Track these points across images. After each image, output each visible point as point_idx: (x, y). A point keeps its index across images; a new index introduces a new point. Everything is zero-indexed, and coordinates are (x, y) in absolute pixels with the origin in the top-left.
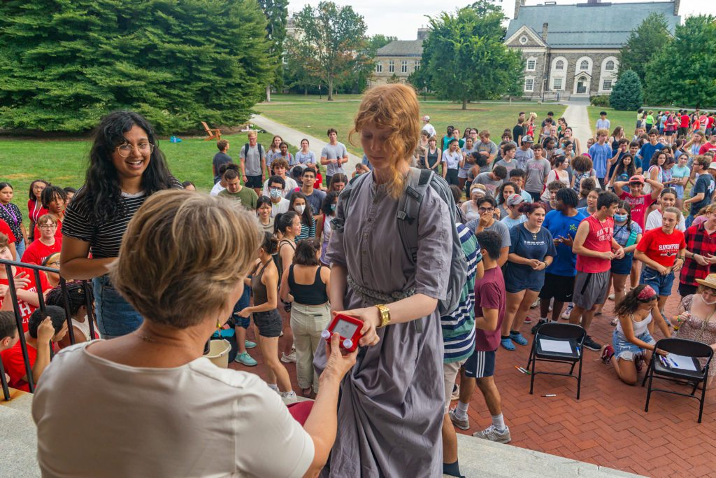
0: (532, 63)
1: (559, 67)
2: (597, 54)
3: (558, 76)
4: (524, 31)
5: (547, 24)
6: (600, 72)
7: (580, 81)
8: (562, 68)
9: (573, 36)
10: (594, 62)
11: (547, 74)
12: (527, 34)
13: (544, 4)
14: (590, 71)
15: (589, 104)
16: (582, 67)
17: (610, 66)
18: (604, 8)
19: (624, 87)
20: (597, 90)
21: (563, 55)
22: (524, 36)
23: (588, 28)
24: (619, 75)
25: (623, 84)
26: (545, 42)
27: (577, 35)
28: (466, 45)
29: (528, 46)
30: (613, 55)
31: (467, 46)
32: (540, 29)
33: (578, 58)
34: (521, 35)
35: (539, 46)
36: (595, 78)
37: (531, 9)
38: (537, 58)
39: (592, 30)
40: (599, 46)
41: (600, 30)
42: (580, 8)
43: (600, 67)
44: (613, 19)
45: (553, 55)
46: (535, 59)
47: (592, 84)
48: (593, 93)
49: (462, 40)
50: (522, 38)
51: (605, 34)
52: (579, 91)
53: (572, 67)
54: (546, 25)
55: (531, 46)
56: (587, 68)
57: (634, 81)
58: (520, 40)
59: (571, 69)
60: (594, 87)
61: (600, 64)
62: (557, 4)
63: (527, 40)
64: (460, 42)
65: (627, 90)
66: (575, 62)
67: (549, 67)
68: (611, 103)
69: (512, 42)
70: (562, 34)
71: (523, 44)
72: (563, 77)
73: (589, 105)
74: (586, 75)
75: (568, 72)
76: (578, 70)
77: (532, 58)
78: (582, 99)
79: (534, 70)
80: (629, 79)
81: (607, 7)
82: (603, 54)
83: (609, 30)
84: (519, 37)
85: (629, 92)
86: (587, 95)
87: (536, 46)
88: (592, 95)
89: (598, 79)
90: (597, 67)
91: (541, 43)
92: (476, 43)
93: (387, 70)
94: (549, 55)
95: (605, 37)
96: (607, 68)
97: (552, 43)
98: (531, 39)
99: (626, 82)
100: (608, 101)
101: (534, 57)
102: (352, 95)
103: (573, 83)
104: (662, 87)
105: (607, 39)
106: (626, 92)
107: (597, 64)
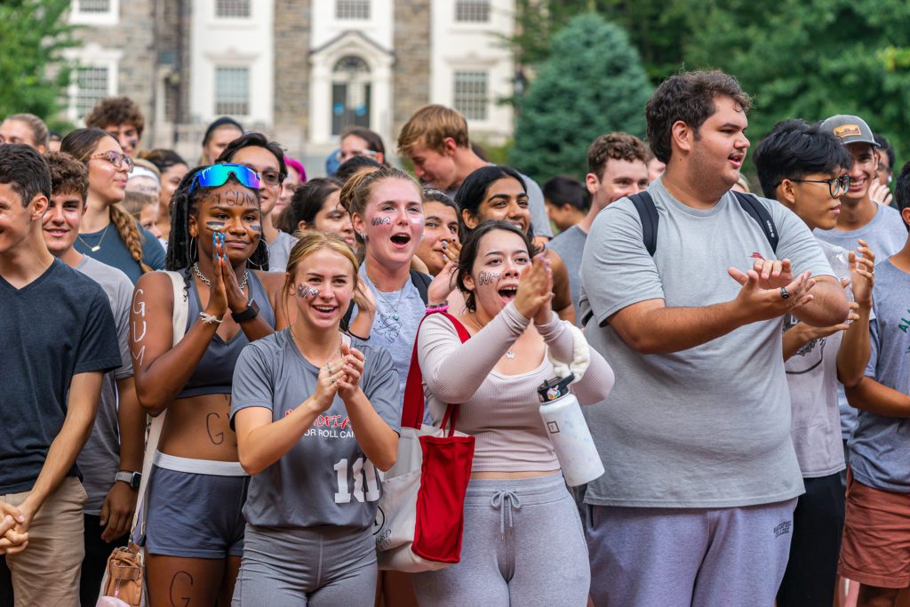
3: (232, 53)
6: (427, 36)
7: (341, 77)
14: (381, 25)
16: (342, 10)
19: (572, 95)
24: (529, 49)
25: (566, 82)
36: (410, 61)
57: (616, 69)
59: (290, 18)
65: (591, 108)
72: (253, 58)
74: (364, 49)
76: (325, 22)
80: (590, 55)
85: (601, 120)
96: (462, 15)
99: (579, 71)
103: (306, 86)
104: (781, 86)
106: (587, 122)
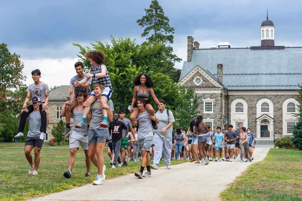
0: (208, 105)
1: (239, 109)
2: (276, 96)
3: (240, 119)
4: (198, 72)
5: (222, 65)
6: (282, 115)
7: (263, 124)
8: (242, 110)
9: (249, 77)
10: (274, 104)
11: (228, 116)
12: (201, 75)
13: (218, 47)
14: (271, 113)
15: (273, 146)
16: (263, 110)
17: (291, 108)
18: (277, 51)
20: (281, 133)
21: (242, 97)
22: (198, 77)
23: (264, 70)
26: (221, 84)
27: (254, 76)
28: (122, 76)
29: (203, 87)
30: (292, 96)
31: (124, 77)
32: (214, 71)
33: (258, 100)
34: (194, 76)
35: (215, 87)
36: (278, 121)
37: (205, 51)
38: (213, 100)
39: (268, 72)
40: (278, 88)
41: (277, 72)
42: (253, 51)
43: (281, 109)
44: (288, 61)
45: (231, 98)
46: (212, 101)
47: (275, 127)
48: (278, 137)
49: (118, 70)
50: (195, 78)
51: (282, 76)
52: (262, 135)
53: (252, 109)
54: (220, 66)
55: (206, 87)
56: (268, 110)
58: (194, 81)
59: (252, 112)
60: (278, 130)
61: (281, 106)
62: (231, 47)
63: (202, 81)
64: (115, 72)
66: (256, 104)
67: (228, 110)
68: (295, 143)
69: (186, 83)
70: (238, 76)
71: (198, 85)
72: (244, 120)
73: (273, 148)
74: (268, 118)
75: (249, 115)
76: (259, 113)
77: (208, 100)
78: (266, 143)
79: (212, 112)
81: (281, 51)
82: (282, 95)
83: (285, 72)
84: (193, 78)
86: (271, 138)
87: (212, 87)
88: (276, 138)
89: (281, 122)
90: (278, 110)
91: (217, 85)
92: (134, 73)
93: (54, 117)
94: (227, 97)
95: (282, 79)
96: (289, 110)
97: (230, 84)
98: (205, 80)
100: (291, 142)
101: (211, 98)
102: (11, 144)
103: (255, 126)
105: (285, 82)
107: (278, 106)
